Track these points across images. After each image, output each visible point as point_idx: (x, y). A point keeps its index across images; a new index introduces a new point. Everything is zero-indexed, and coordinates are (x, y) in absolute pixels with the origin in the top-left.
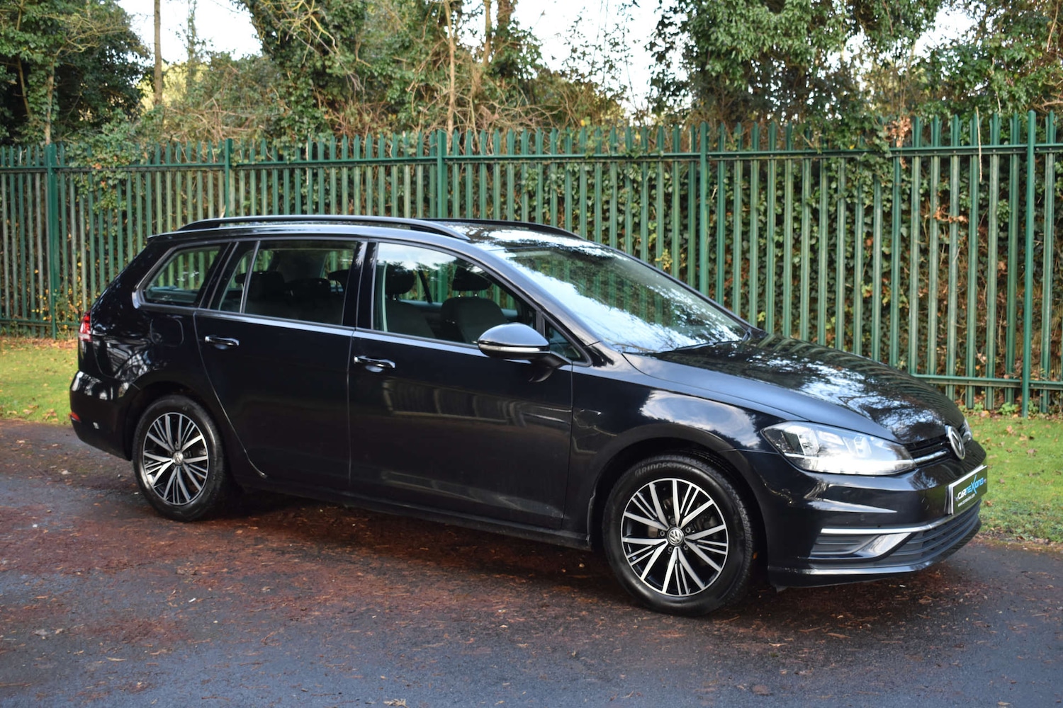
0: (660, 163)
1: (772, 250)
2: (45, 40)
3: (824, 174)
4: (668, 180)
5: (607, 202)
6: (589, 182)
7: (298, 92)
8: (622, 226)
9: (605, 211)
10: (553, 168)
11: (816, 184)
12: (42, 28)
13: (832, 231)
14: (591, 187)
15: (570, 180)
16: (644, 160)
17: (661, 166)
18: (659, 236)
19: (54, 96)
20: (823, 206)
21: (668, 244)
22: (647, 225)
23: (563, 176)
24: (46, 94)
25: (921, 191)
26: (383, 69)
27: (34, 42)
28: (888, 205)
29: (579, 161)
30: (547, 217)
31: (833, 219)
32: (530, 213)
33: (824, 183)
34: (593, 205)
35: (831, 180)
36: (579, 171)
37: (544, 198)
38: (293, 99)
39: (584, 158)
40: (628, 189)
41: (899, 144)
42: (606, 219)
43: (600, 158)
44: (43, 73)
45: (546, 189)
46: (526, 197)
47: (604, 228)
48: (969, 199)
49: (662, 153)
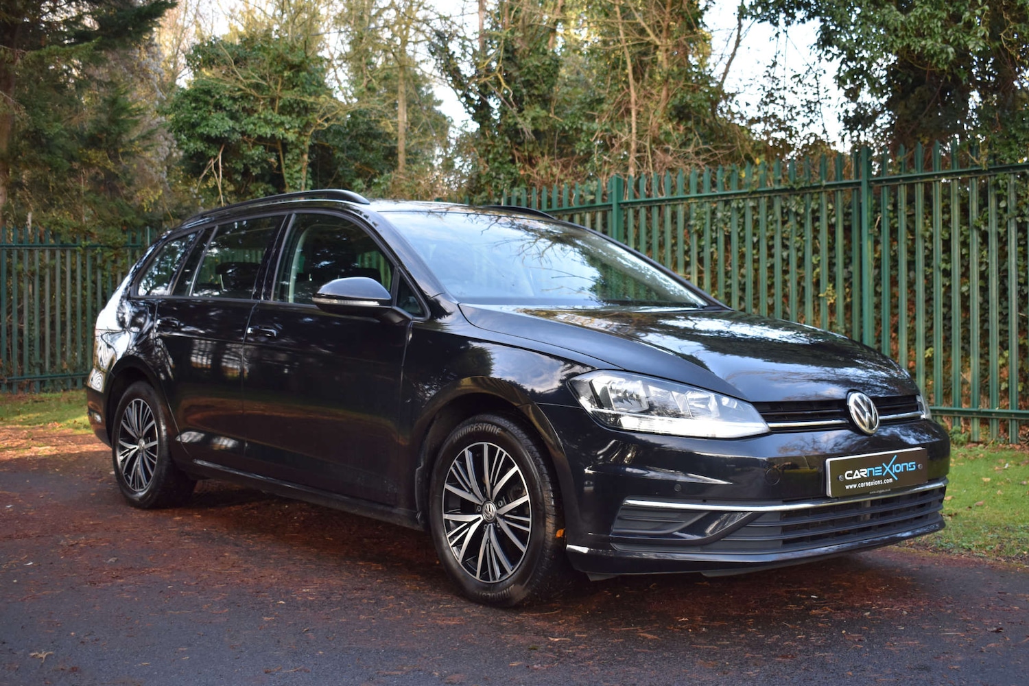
0: (823, 194)
1: (939, 280)
2: (299, 121)
3: (992, 193)
4: (832, 210)
5: (772, 238)
6: (755, 217)
7: (495, 150)
8: (786, 261)
9: (770, 248)
10: (720, 206)
11: (983, 205)
12: (296, 110)
13: (1003, 256)
14: (756, 223)
15: (736, 217)
16: (807, 191)
17: (824, 196)
18: (823, 270)
19: (308, 172)
20: (993, 228)
21: (832, 279)
22: (811, 260)
23: (729, 214)
24: (300, 170)
26: (573, 123)
27: (289, 123)
29: (744, 197)
30: (715, 256)
31: (1003, 241)
32: (699, 253)
33: (992, 202)
34: (758, 241)
35: (999, 198)
36: (743, 207)
37: (712, 238)
38: (491, 156)
39: (747, 193)
40: (792, 222)
42: (771, 255)
43: (764, 192)
44: (298, 151)
45: (714, 228)
46: (695, 237)
47: (769, 265)
49: (824, 183)
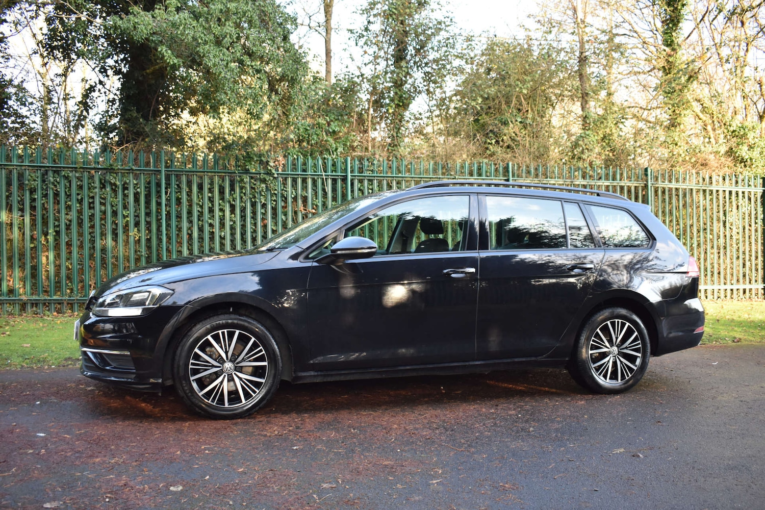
0: (132, 174)
1: (207, 228)
3: (238, 185)
4: (137, 184)
5: (93, 197)
6: (79, 184)
8: (104, 213)
9: (91, 203)
10: (50, 173)
11: (232, 189)
13: (243, 217)
14: (80, 187)
15: (64, 182)
16: (120, 171)
18: (131, 220)
20: (238, 203)
21: (137, 224)
22: (122, 212)
23: (58, 179)
25: (293, 196)
28: (274, 203)
29: (72, 170)
30: (46, 206)
31: (243, 210)
32: (31, 203)
33: (238, 190)
34: (82, 198)
35: (241, 188)
36: (71, 176)
37: (43, 194)
40: (108, 189)
41: (280, 170)
42: (91, 208)
43: (87, 168)
45: (45, 187)
46: (28, 193)
47: (90, 214)
48: (317, 201)
